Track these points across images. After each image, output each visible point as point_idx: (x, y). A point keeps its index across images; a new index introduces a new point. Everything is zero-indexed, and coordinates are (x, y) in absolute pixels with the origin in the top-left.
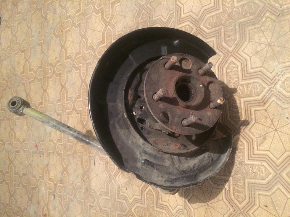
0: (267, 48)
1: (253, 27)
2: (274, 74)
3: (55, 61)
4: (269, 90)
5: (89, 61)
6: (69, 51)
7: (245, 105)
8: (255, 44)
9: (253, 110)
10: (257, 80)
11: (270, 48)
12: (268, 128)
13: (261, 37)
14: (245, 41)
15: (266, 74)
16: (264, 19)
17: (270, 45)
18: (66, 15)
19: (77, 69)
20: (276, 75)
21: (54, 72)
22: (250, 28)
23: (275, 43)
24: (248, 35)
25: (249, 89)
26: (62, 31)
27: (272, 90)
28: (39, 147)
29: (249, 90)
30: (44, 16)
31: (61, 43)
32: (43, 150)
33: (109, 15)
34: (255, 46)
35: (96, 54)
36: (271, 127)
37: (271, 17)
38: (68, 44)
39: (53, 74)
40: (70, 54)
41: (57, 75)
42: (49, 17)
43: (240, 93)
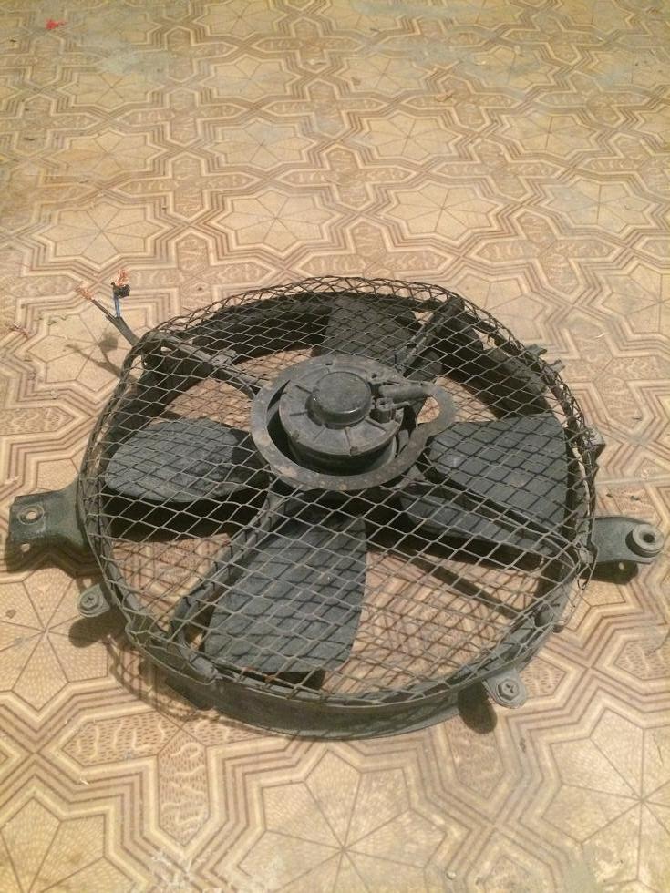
0: (333, 841)
1: (412, 782)
2: (235, 877)
3: (347, 77)
4: (175, 864)
5: (337, 195)
6: (378, 124)
7: (131, 775)
8: (352, 794)
9: (106, 807)
10: (217, 816)
11: (330, 852)
12: (36, 869)
13: (374, 815)
14: (366, 755)
15: (236, 845)
16: (439, 821)
17: (344, 850)
18: (503, 111)
19: (315, 154)
20: (229, 885)
21: (307, 76)
22: (409, 770)
23: (346, 869)
24: (384, 763)
25: (187, 787)
26: (448, 98)
27: (176, 876)
28: (49, 34)
29: (184, 787)
30: (504, 37)
31: (408, 94)
32: (37, 48)
33: (490, 259)
34: (344, 794)
35: (361, 220)
36: (37, 883)
37: (447, 846)
38: (402, 119)
39: (301, 71)
40: (367, 130)
41: (296, 86)
42: (500, 50)
43: (173, 755)
